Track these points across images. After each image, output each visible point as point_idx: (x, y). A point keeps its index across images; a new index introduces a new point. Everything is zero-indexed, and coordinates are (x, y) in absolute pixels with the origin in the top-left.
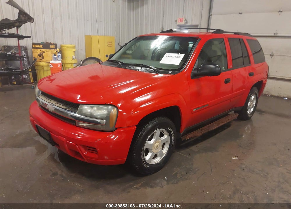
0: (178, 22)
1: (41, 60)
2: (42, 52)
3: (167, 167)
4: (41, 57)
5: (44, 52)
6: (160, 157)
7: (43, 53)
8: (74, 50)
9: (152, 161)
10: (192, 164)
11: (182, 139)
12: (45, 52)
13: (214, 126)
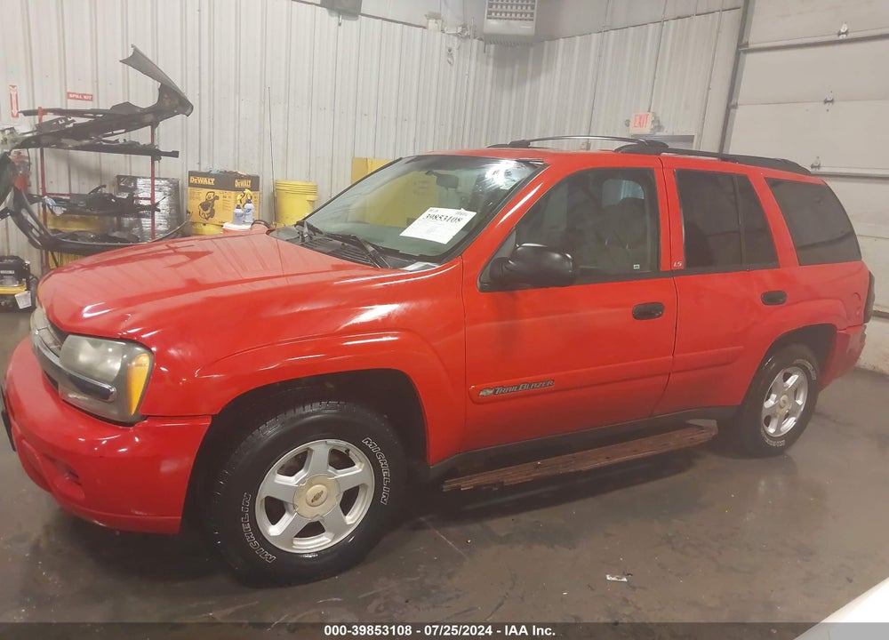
0: (632, 124)
1: (207, 219)
2: (212, 198)
3: (359, 573)
4: (209, 211)
5: (217, 198)
6: (332, 535)
7: (214, 199)
8: (311, 197)
9: (295, 543)
10: (450, 576)
11: (444, 487)
12: (221, 196)
13: (595, 460)
